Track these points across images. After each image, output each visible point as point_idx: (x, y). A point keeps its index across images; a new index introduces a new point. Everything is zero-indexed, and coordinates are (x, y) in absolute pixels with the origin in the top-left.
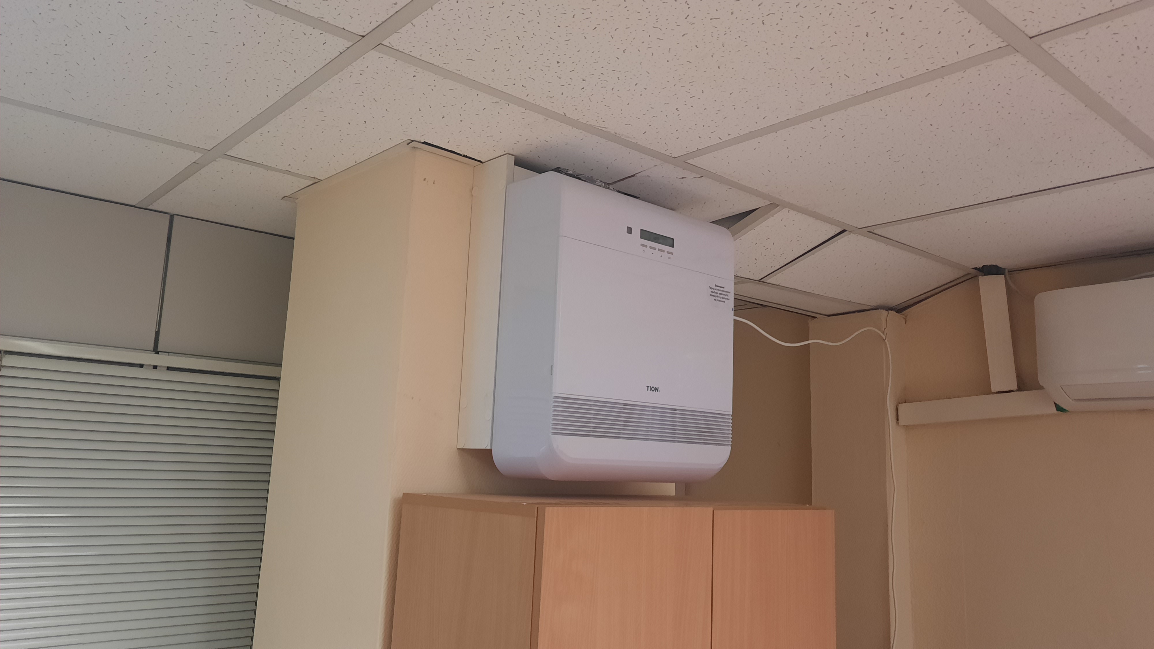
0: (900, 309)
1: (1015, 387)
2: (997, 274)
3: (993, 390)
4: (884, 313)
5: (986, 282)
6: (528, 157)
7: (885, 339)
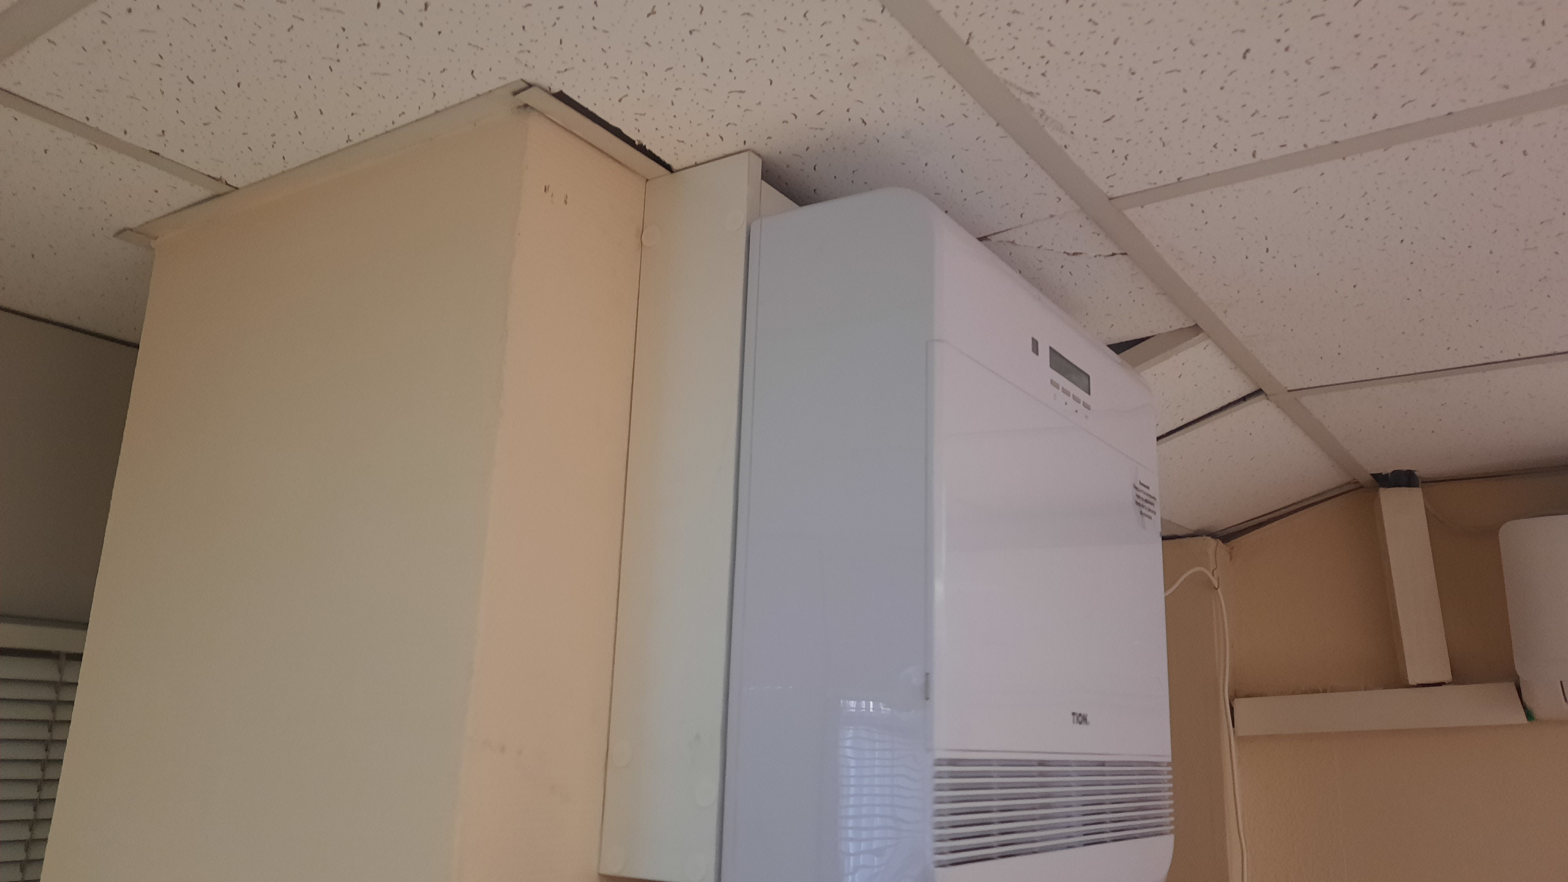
0: (1227, 536)
1: (1447, 677)
2: (1409, 485)
3: (1411, 682)
4: (1212, 542)
5: (1389, 497)
6: (788, 166)
7: (1217, 587)
